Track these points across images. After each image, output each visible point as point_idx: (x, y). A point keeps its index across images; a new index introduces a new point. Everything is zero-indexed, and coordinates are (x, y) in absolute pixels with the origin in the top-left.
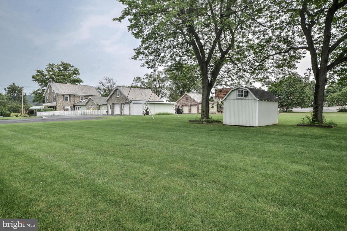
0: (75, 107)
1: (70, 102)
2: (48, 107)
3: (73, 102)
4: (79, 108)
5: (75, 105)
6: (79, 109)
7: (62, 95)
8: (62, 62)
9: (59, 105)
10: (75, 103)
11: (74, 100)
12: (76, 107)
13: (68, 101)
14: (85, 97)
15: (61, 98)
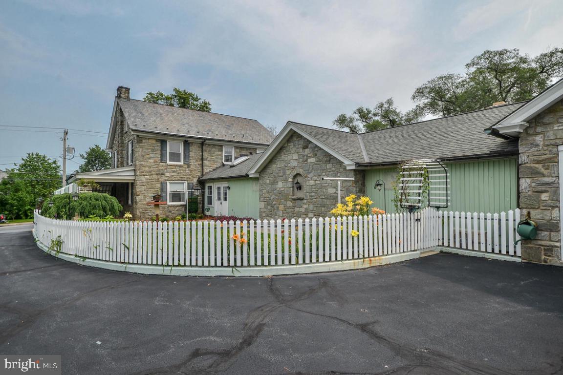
0: (203, 188)
1: (189, 166)
2: (95, 190)
3: (200, 168)
4: (219, 188)
5: (204, 177)
6: (219, 194)
7: (157, 140)
8: (175, 90)
9: (143, 179)
10: (206, 170)
11: (202, 159)
12: (210, 188)
13: (181, 163)
14: (238, 150)
15: (153, 150)
